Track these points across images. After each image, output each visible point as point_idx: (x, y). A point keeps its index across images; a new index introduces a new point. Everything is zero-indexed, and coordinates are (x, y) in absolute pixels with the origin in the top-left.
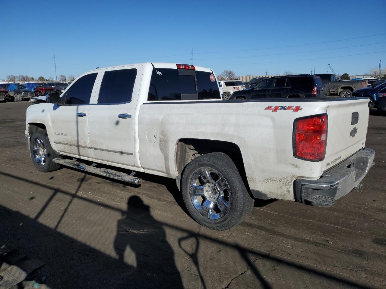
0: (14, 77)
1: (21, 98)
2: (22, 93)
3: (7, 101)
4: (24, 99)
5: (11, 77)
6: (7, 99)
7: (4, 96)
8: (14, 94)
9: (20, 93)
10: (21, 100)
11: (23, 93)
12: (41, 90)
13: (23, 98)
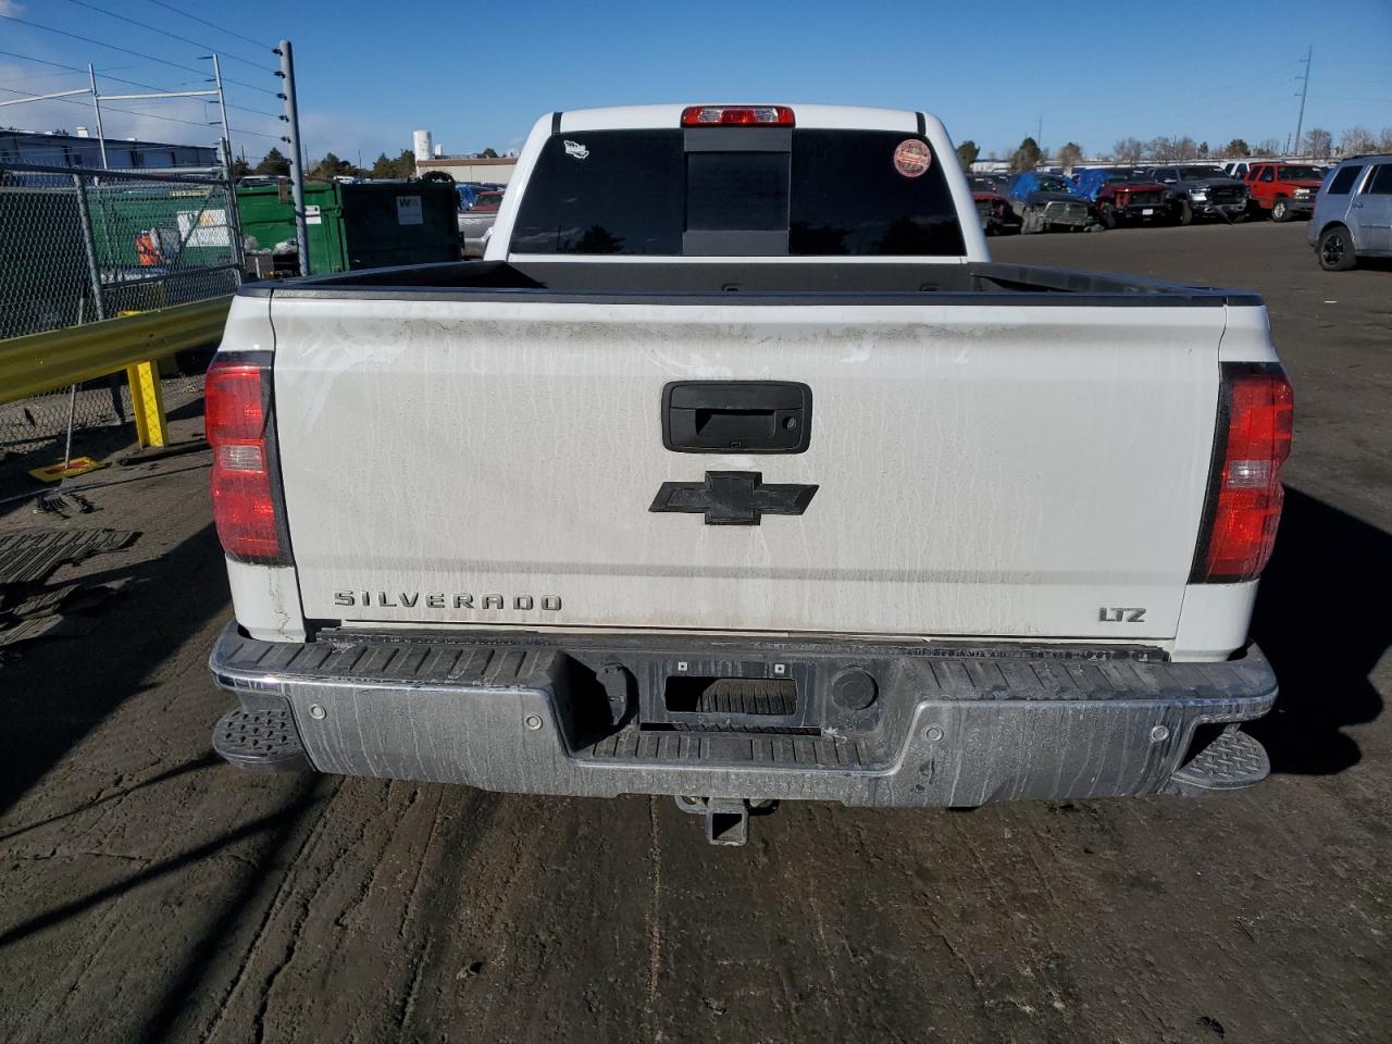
0: (1139, 144)
1: (1041, 221)
2: (1045, 205)
3: (995, 232)
4: (1048, 226)
5: (1127, 144)
6: (995, 223)
7: (990, 215)
8: (1025, 209)
9: (1039, 205)
10: (1038, 230)
11: (1050, 203)
12: (1116, 193)
13: (1045, 224)
